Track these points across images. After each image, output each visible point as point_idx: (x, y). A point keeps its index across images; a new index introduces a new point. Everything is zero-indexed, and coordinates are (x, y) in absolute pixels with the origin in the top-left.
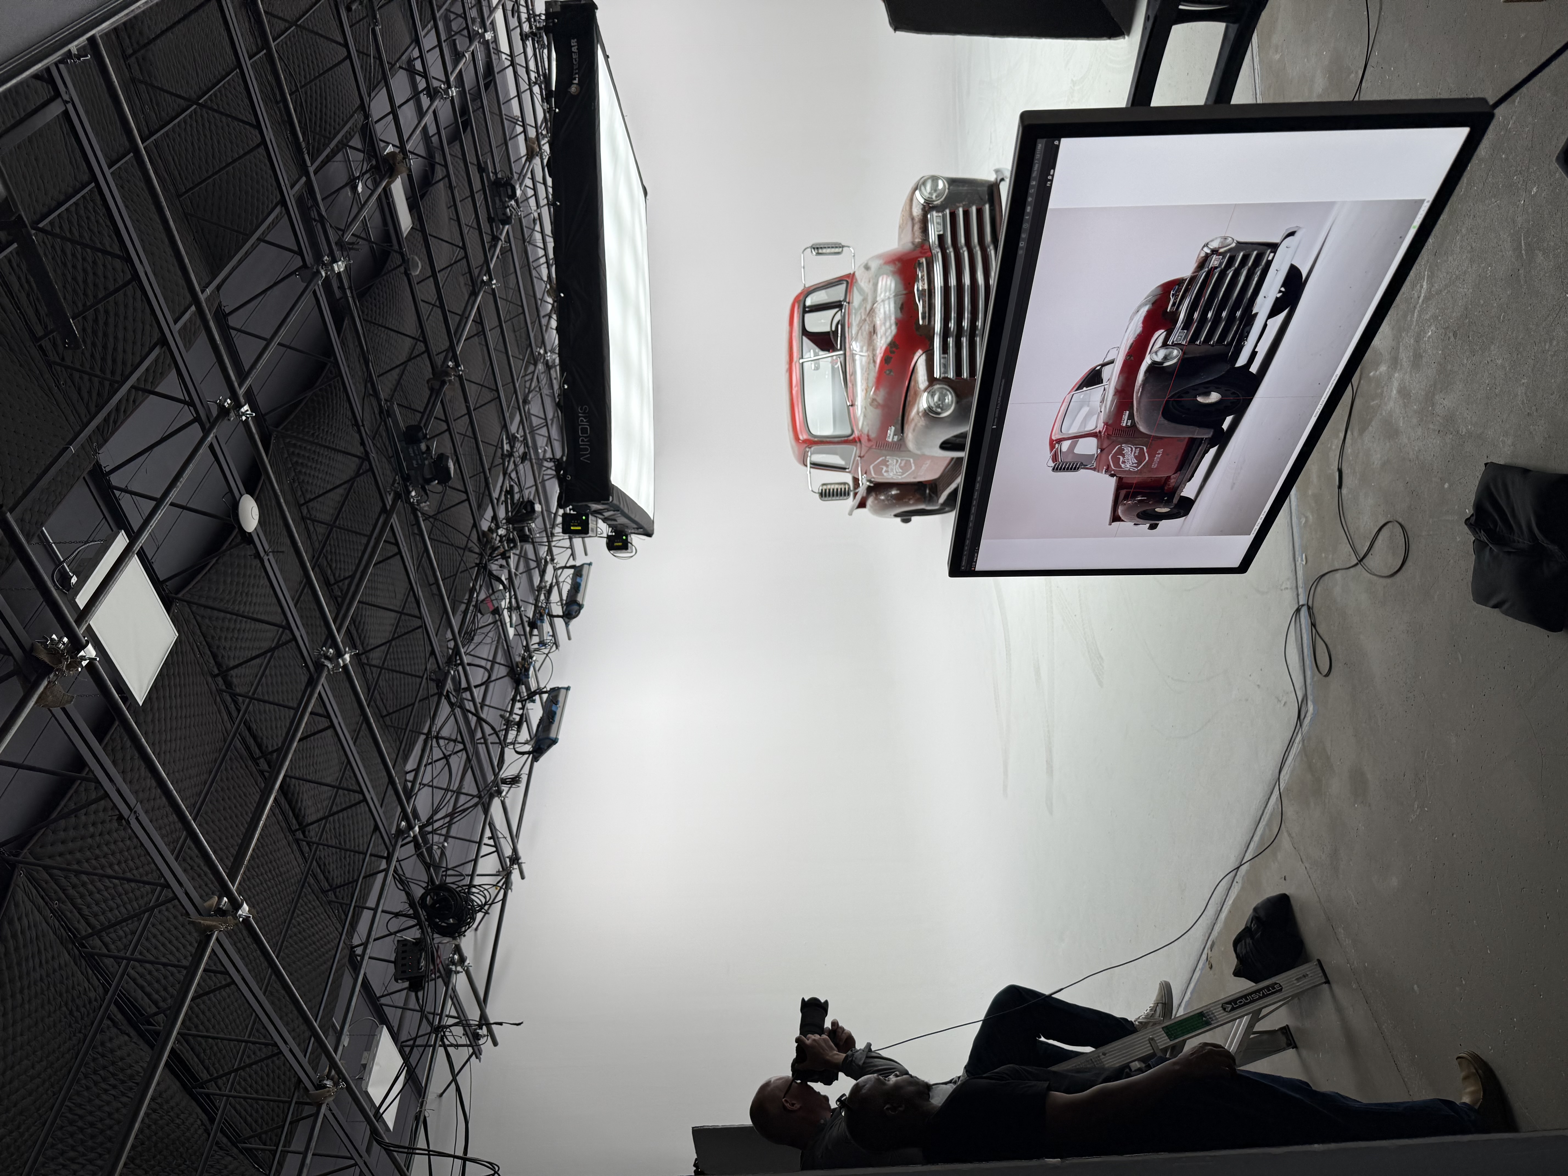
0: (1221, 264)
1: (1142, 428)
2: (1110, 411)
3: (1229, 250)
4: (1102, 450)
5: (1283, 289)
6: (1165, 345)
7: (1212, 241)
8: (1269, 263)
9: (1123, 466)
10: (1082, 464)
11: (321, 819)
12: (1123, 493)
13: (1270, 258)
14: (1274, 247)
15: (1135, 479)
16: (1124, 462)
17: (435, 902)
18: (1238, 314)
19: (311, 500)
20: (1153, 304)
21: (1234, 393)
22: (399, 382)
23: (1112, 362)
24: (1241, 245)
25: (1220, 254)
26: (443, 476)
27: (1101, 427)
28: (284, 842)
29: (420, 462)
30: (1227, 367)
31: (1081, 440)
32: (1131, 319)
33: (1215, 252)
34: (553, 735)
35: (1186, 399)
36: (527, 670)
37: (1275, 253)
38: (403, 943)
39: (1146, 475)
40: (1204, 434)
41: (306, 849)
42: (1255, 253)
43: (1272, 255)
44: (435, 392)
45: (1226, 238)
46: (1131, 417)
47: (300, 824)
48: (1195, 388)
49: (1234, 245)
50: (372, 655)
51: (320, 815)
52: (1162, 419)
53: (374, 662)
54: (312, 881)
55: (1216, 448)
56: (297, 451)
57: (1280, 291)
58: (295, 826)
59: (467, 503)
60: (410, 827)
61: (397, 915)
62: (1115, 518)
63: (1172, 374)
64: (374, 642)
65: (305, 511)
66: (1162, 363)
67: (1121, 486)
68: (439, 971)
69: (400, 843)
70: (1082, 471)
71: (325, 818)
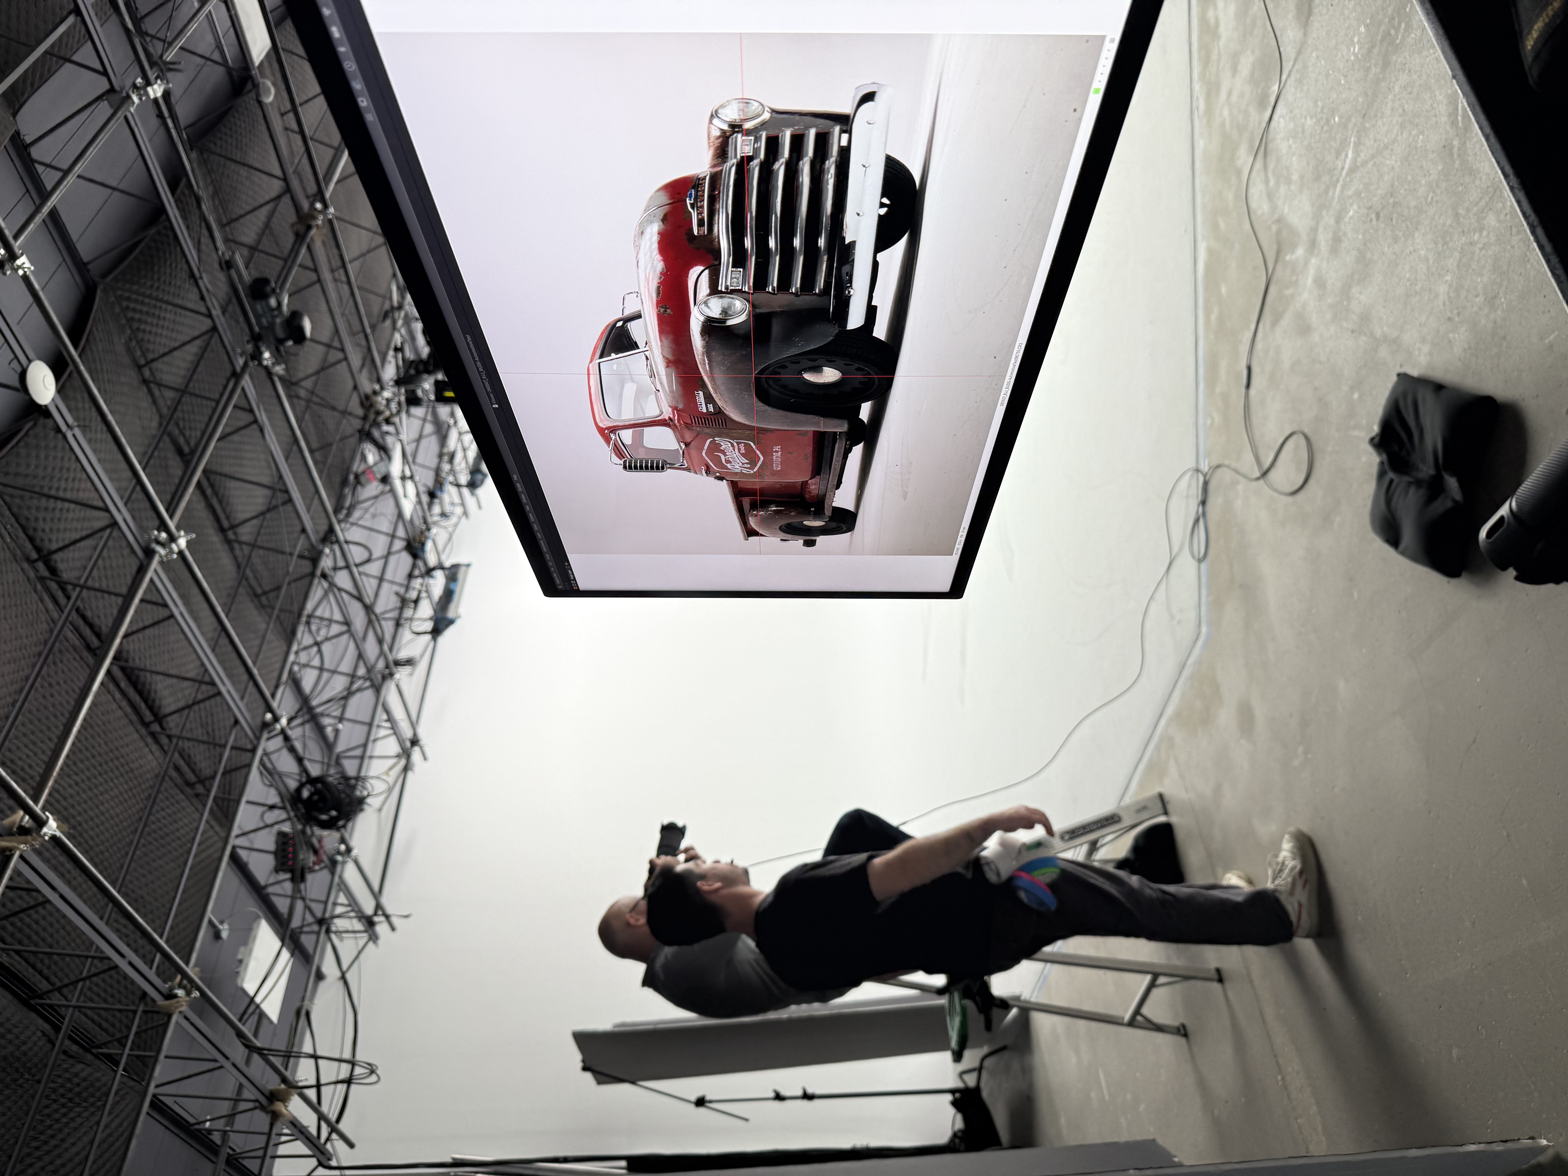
0: (756, 151)
1: (734, 415)
2: (672, 391)
3: (763, 125)
4: (687, 445)
5: (886, 201)
6: (714, 290)
7: (722, 106)
8: (845, 153)
9: (728, 465)
10: (664, 462)
11: (183, 709)
12: (746, 501)
13: (844, 143)
14: (845, 121)
15: (757, 484)
16: (728, 462)
17: (312, 795)
18: (822, 242)
19: (153, 360)
20: (664, 219)
21: (859, 369)
22: (267, 225)
23: (638, 316)
24: (781, 116)
25: (748, 133)
26: (299, 336)
27: (667, 413)
28: (135, 736)
29: (270, 319)
30: (833, 331)
31: (646, 429)
32: (637, 247)
33: (735, 127)
34: (451, 614)
35: (786, 376)
36: (423, 544)
37: (850, 132)
38: (281, 835)
39: (769, 480)
40: (835, 427)
41: (164, 740)
42: (812, 133)
43: (845, 137)
44: (300, 237)
45: (746, 102)
46: (709, 399)
47: (155, 715)
48: (795, 359)
49: (766, 116)
50: (241, 530)
51: (181, 704)
52: (760, 404)
53: (244, 538)
54: (174, 774)
55: (861, 446)
56: (132, 305)
57: (882, 205)
58: (148, 716)
59: (344, 363)
60: (276, 719)
61: (272, 807)
62: (750, 533)
63: (746, 337)
64: (241, 516)
65: (147, 373)
66: (723, 321)
67: (739, 493)
68: (322, 861)
69: (265, 735)
70: (669, 472)
71: (189, 707)
